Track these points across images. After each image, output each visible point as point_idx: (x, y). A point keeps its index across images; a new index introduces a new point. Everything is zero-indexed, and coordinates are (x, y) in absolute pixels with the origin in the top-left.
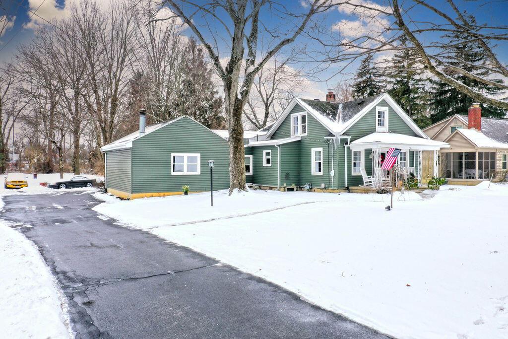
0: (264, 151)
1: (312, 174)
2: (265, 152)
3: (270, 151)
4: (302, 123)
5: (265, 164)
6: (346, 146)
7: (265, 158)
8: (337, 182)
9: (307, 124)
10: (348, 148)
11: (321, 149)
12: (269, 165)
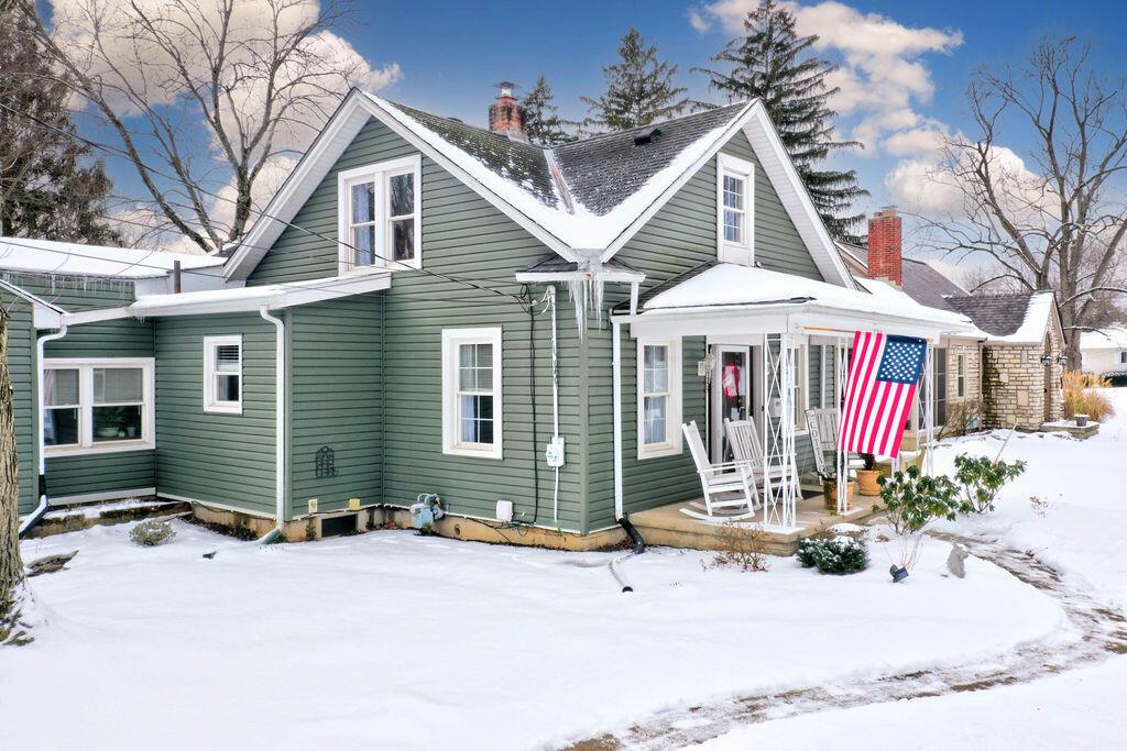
0: (207, 340)
1: (447, 449)
2: (211, 344)
3: (234, 340)
4: (394, 214)
5: (212, 401)
6: (617, 321)
7: (212, 372)
8: (582, 497)
9: (416, 215)
10: (626, 329)
11: (492, 335)
12: (235, 407)
